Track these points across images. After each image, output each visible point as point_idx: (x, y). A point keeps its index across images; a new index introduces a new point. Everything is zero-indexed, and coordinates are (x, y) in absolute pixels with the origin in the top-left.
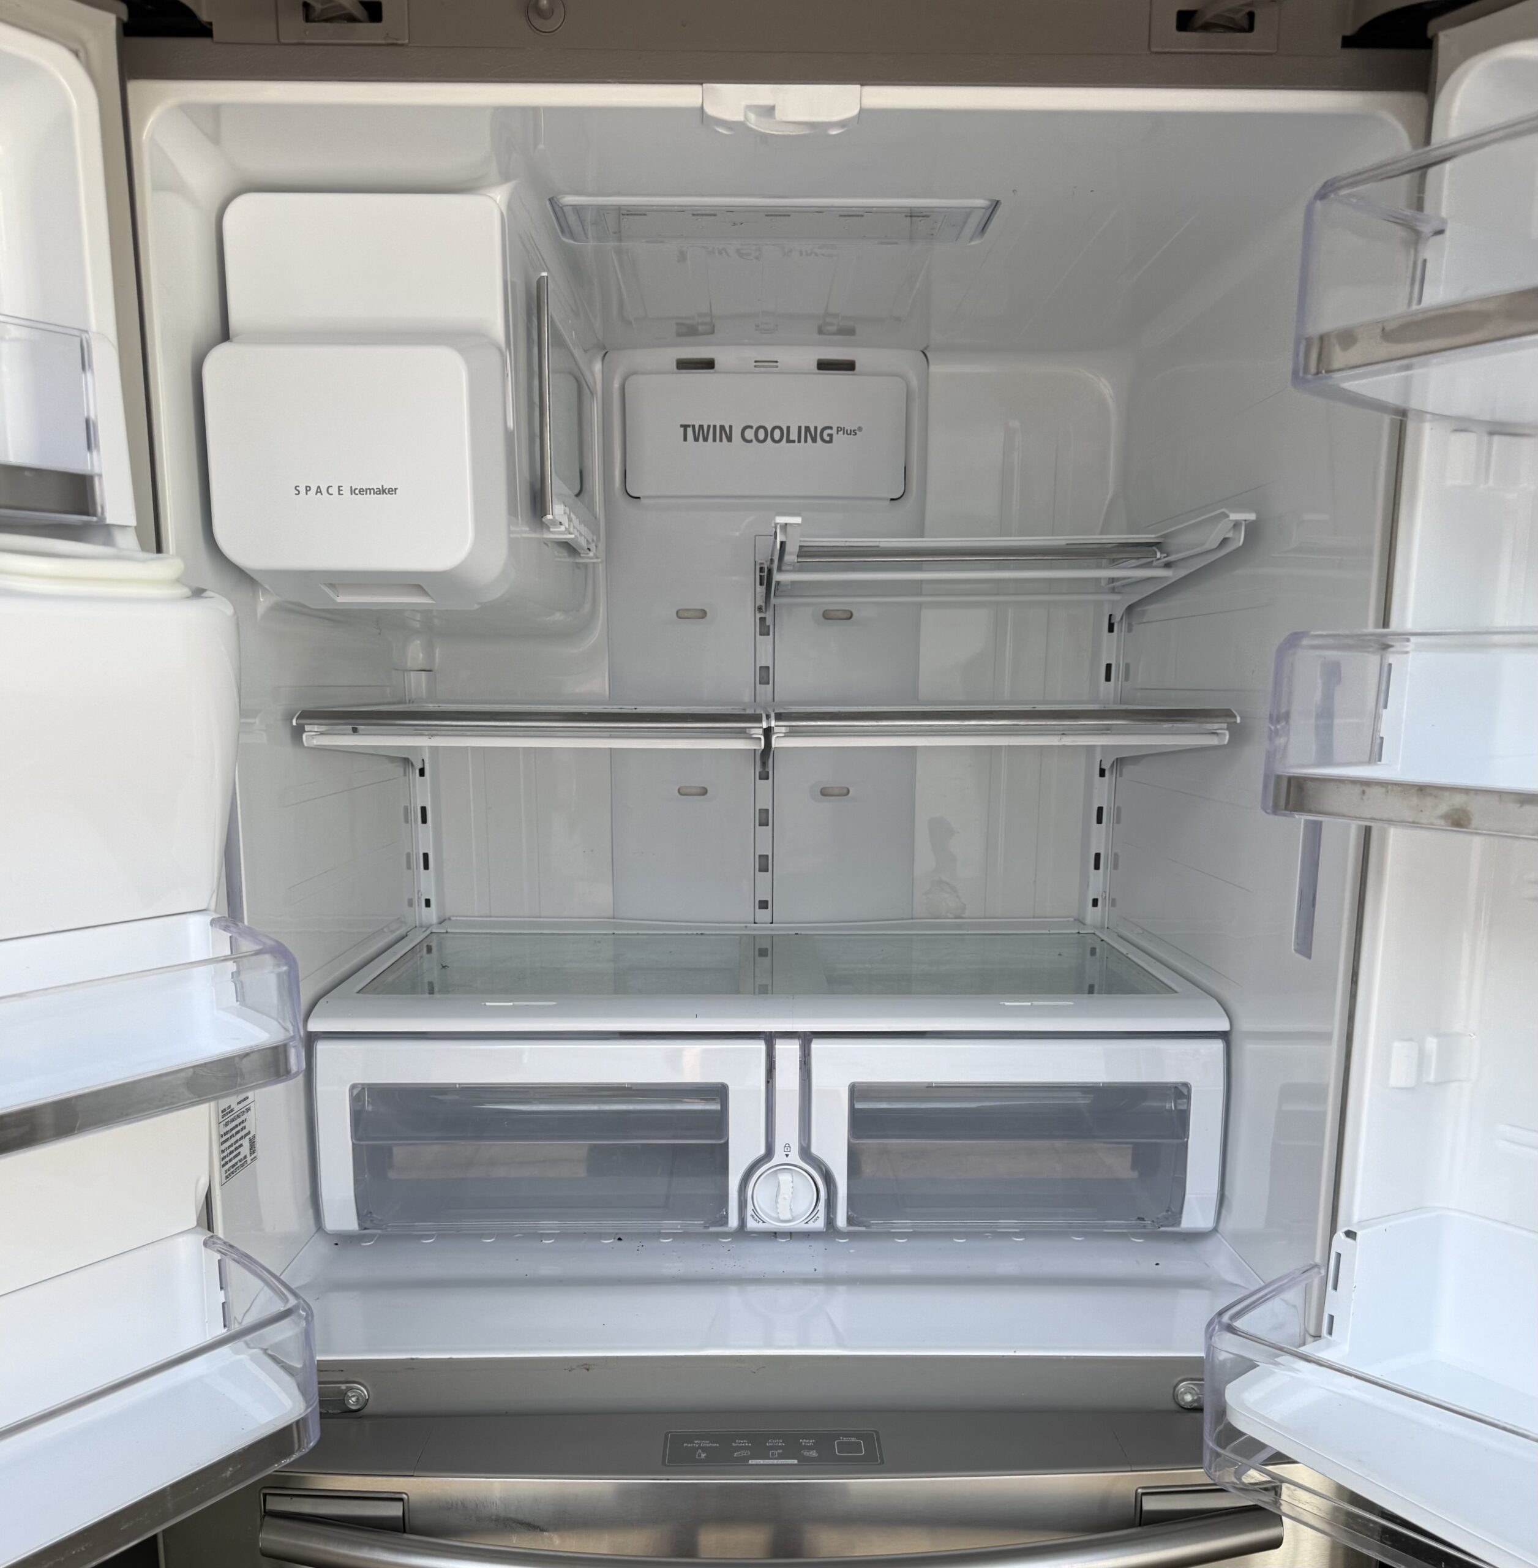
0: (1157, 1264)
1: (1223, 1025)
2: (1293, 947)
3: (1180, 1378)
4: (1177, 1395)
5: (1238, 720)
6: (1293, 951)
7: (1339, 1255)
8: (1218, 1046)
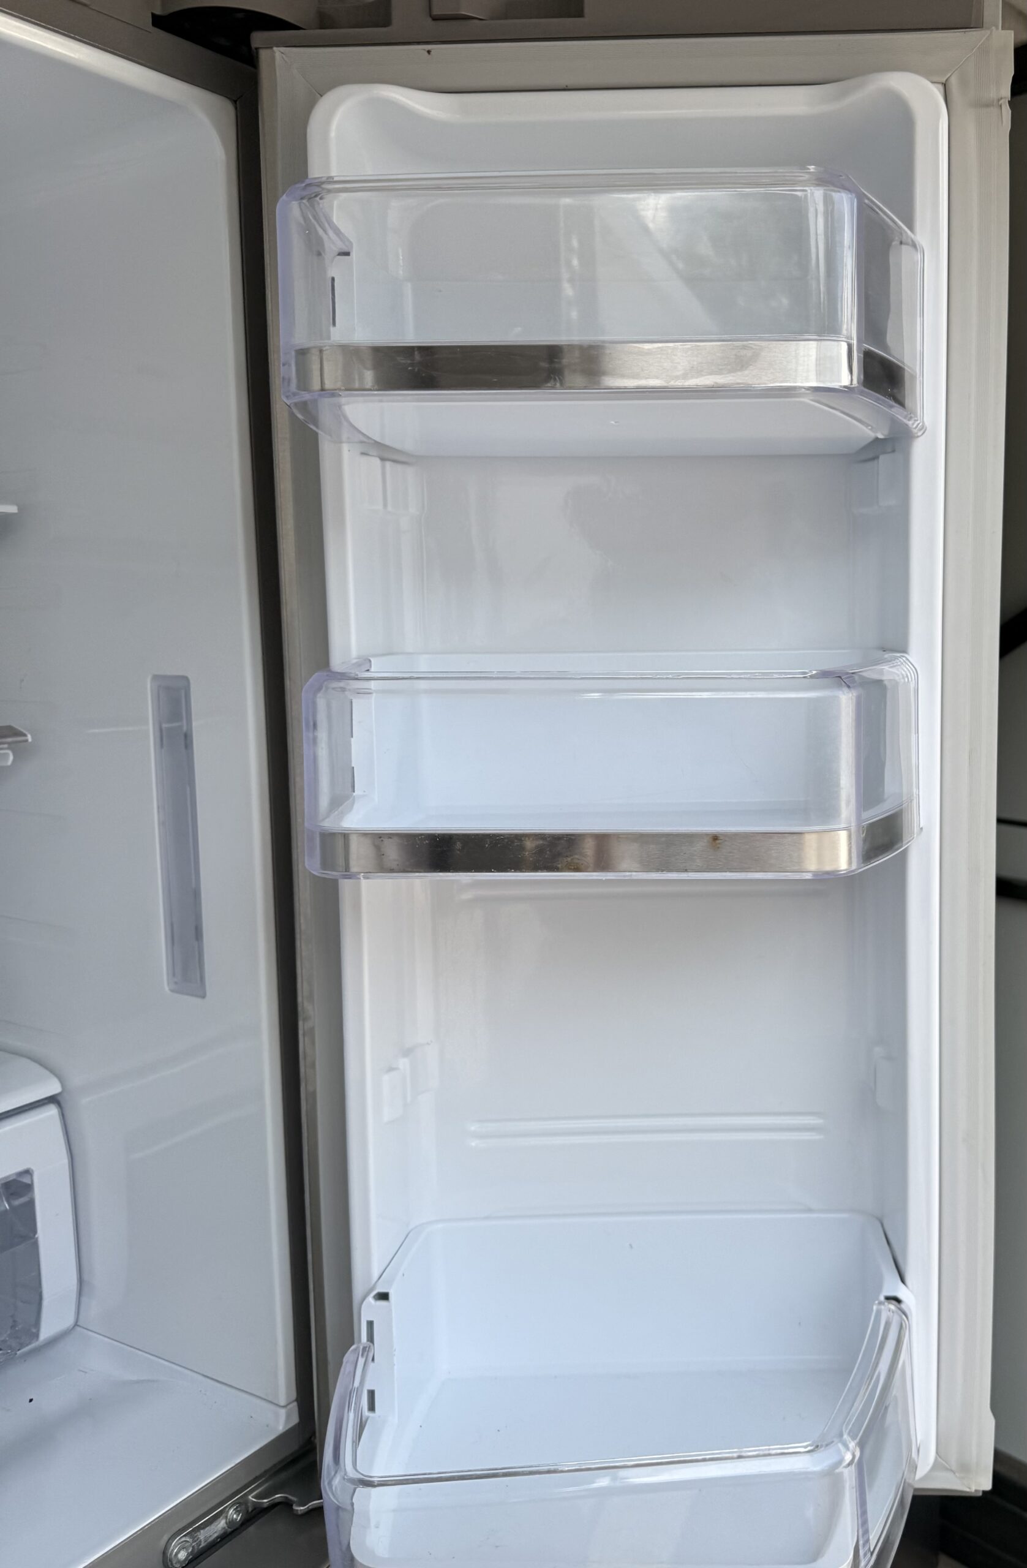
0: (31, 1400)
1: (53, 1087)
2: (167, 988)
3: (166, 1538)
4: (171, 1561)
5: (29, 738)
6: (169, 992)
7: (370, 1324)
8: (52, 1111)
